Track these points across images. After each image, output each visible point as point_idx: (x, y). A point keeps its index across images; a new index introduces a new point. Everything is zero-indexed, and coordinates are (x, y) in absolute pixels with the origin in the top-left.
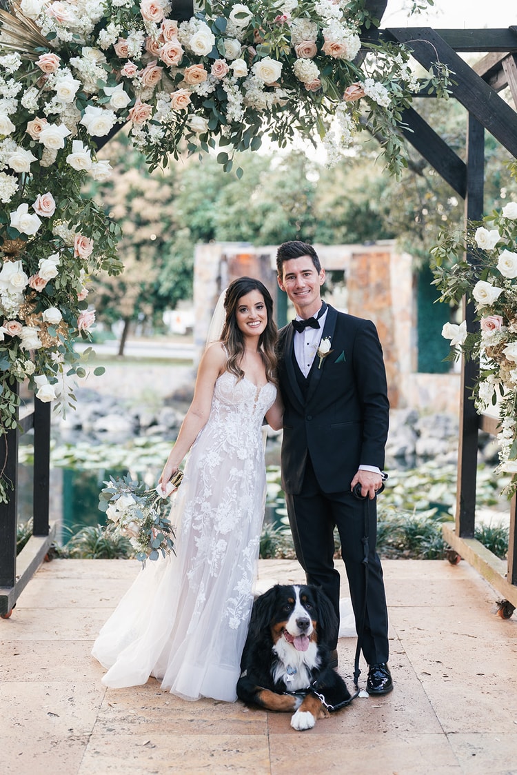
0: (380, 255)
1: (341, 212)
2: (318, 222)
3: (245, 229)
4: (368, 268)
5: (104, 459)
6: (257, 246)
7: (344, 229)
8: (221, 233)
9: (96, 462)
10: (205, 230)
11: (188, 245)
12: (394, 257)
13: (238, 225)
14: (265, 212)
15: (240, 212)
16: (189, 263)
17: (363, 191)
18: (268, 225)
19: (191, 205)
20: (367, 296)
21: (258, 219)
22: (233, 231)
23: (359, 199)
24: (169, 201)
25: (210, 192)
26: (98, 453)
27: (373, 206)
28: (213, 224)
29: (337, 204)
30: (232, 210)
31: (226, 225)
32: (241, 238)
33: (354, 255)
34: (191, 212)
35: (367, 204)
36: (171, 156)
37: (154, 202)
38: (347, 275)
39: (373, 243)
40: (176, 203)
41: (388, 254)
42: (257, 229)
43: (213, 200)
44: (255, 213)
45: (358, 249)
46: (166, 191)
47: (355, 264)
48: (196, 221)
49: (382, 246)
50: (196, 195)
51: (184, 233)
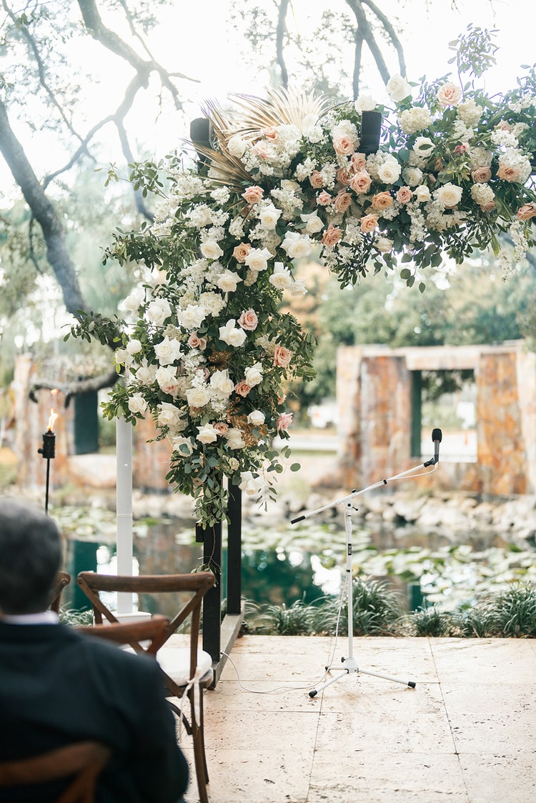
0: (506, 355)
1: (471, 315)
2: (448, 326)
3: (382, 333)
4: (496, 366)
5: (262, 541)
6: (393, 348)
7: (472, 332)
8: (360, 337)
9: (256, 543)
10: (346, 335)
11: (330, 348)
12: (520, 356)
13: (375, 330)
14: (400, 317)
15: (377, 319)
16: (332, 365)
17: (490, 297)
18: (403, 330)
19: (333, 313)
20: (496, 392)
21: (393, 324)
22: (371, 335)
23: (486, 304)
24: (312, 310)
25: (351, 301)
26: (256, 535)
27: (501, 310)
28: (353, 329)
29: (466, 309)
30: (370, 316)
31: (365, 330)
32: (378, 341)
33: (482, 356)
34: (333, 319)
35: (494, 309)
37: (299, 311)
38: (477, 373)
39: (500, 344)
40: (320, 311)
41: (515, 354)
42: (393, 334)
43: (352, 308)
44: (391, 318)
45: (486, 349)
46: (310, 301)
47: (484, 363)
48: (338, 326)
49: (508, 346)
50: (338, 304)
51: (327, 338)
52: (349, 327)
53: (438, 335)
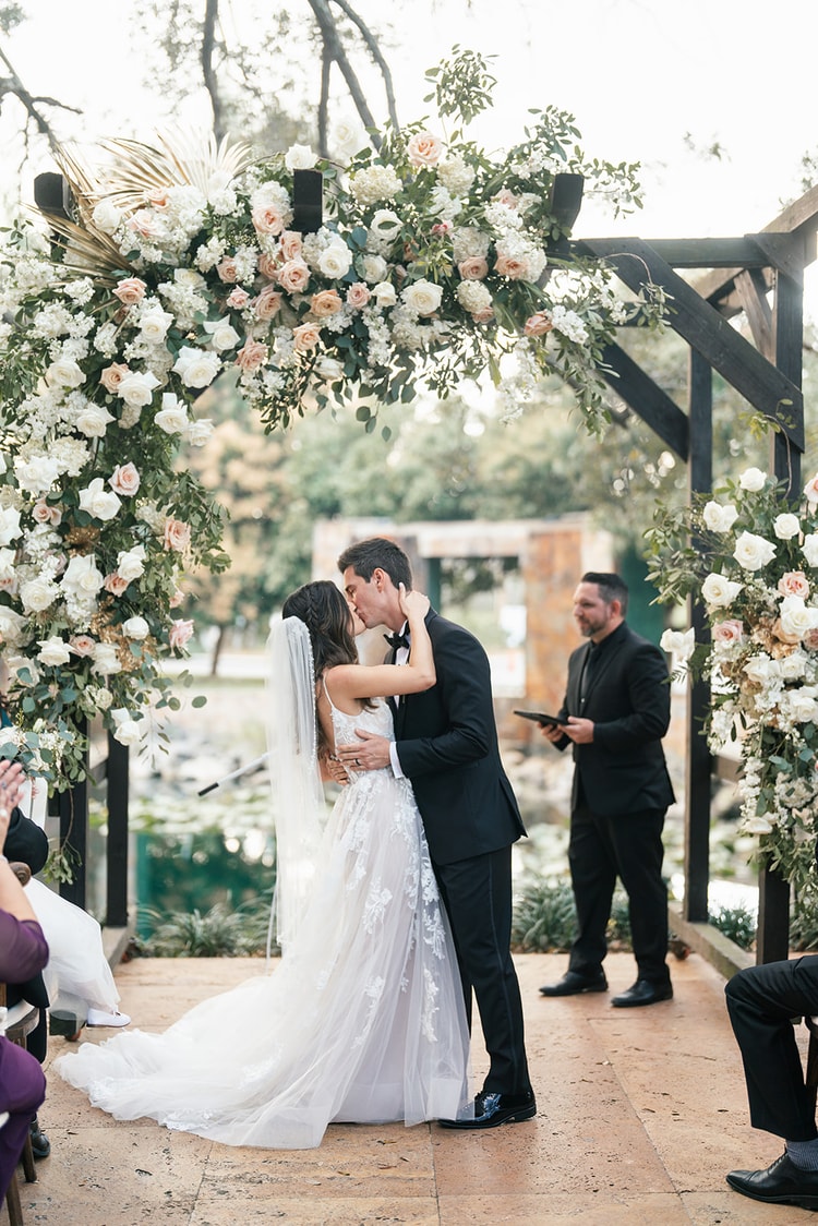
0: (567, 535)
1: (513, 476)
2: (481, 489)
3: (383, 501)
4: (552, 553)
5: (194, 819)
6: (398, 523)
7: (517, 500)
8: (349, 506)
10: (328, 504)
11: (304, 523)
12: (586, 537)
13: (373, 495)
14: (410, 477)
15: (376, 478)
16: (306, 548)
17: (541, 447)
18: (413, 497)
19: (307, 469)
20: (550, 590)
21: (400, 487)
22: (367, 504)
23: (538, 459)
24: (278, 464)
25: (335, 451)
26: (184, 810)
27: (559, 468)
28: (338, 495)
29: (509, 464)
30: (365, 475)
31: (357, 496)
32: (377, 513)
33: (533, 536)
34: (309, 479)
35: (549, 466)
36: (293, 412)
37: (257, 465)
38: (524, 562)
39: (558, 517)
40: (289, 467)
41: (578, 533)
42: (399, 501)
43: (338, 461)
44: (395, 479)
45: (538, 526)
46: (274, 450)
47: (535, 547)
48: (316, 490)
49: (568, 523)
50: (315, 456)
51: (299, 507)
52: (333, 491)
53: (467, 504)
